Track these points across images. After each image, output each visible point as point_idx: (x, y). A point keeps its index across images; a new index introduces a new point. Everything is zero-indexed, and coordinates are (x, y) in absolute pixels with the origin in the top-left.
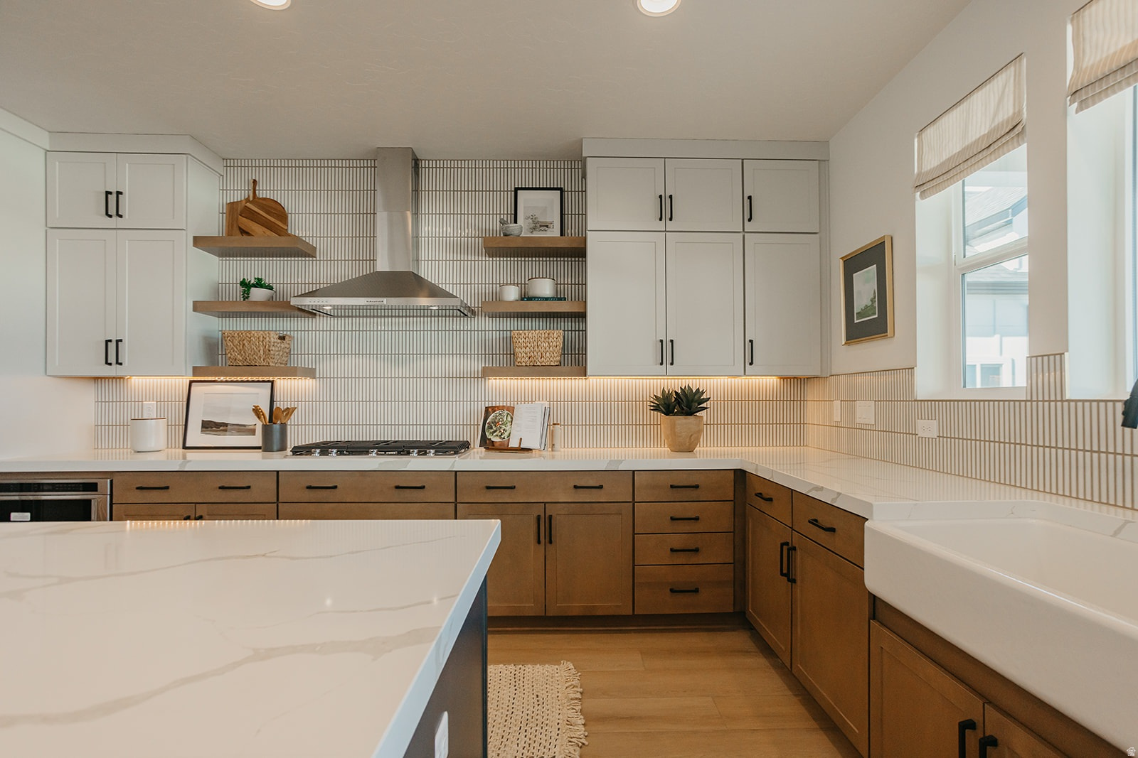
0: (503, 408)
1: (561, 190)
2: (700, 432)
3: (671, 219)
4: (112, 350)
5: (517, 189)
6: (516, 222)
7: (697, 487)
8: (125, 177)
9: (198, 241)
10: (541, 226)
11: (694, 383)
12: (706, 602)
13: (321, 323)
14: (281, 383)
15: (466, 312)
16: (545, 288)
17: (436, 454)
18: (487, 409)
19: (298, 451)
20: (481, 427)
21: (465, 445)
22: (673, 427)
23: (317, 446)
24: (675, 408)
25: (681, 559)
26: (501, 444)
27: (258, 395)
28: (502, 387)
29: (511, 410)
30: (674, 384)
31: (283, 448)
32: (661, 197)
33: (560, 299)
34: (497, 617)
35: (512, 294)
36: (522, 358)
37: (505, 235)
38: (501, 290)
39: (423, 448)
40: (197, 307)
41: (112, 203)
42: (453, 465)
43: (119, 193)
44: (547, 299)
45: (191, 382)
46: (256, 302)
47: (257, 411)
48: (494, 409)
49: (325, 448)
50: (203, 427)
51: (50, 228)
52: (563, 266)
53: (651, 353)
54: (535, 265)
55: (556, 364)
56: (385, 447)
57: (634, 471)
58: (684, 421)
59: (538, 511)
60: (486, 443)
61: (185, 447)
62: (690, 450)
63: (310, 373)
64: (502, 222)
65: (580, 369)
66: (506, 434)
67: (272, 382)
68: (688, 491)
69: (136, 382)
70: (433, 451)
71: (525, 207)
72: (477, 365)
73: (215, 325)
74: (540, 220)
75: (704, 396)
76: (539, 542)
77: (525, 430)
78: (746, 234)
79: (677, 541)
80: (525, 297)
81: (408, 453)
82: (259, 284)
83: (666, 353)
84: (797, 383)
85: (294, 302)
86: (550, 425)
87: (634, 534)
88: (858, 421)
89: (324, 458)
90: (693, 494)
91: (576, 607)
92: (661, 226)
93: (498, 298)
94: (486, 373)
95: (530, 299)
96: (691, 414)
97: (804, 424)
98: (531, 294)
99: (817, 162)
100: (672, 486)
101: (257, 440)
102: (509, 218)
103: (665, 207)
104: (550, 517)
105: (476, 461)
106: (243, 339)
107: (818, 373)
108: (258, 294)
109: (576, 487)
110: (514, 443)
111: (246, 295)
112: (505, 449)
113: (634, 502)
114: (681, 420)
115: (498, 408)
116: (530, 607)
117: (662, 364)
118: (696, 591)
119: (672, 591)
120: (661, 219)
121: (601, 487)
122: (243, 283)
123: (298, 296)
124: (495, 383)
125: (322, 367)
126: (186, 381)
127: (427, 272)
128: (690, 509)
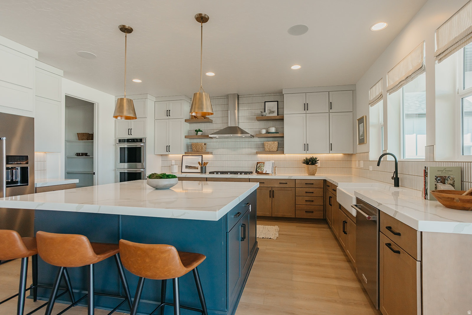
0: (261, 162)
1: (278, 101)
2: (316, 169)
3: (308, 110)
4: (168, 148)
5: (265, 102)
6: (265, 112)
7: (313, 184)
8: (171, 106)
9: (186, 121)
10: (272, 112)
11: (315, 156)
12: (315, 215)
13: (214, 140)
14: (204, 156)
15: (252, 136)
16: (273, 130)
17: (244, 174)
18: (257, 163)
19: (210, 173)
20: (256, 168)
21: (251, 173)
22: (308, 168)
23: (215, 172)
24: (309, 163)
25: (308, 203)
26: (261, 172)
27: (199, 159)
28: (261, 157)
29: (264, 163)
30: (309, 156)
31: (205, 173)
32: (305, 104)
33: (277, 133)
34: (259, 216)
35: (264, 131)
36: (267, 149)
37: (262, 116)
38: (261, 131)
39: (241, 173)
40: (186, 137)
41: (168, 113)
42: (249, 177)
43: (170, 110)
44: (273, 133)
45: (183, 156)
46: (199, 136)
47: (199, 163)
48: (259, 163)
49: (217, 173)
50: (186, 167)
51: (155, 120)
52: (278, 123)
53: (302, 147)
54: (271, 123)
55: (276, 150)
56: (232, 173)
57: (295, 179)
58: (311, 166)
59: (270, 189)
60: (257, 172)
61: (182, 172)
62: (314, 175)
63: (212, 153)
64: (261, 112)
65: (283, 152)
66: (262, 169)
67: (202, 156)
68: (311, 185)
69: (170, 155)
70: (243, 173)
71: (267, 107)
72: (255, 151)
73: (188, 141)
74: (272, 110)
75: (317, 160)
76: (270, 197)
77: (267, 168)
78: (330, 113)
79: (307, 198)
80: (268, 132)
81: (237, 174)
82: (199, 131)
83: (306, 147)
84: (349, 156)
85: (210, 136)
86: (274, 168)
87: (295, 196)
88: (361, 167)
89: (217, 175)
90: (312, 186)
91: (280, 215)
92: (305, 112)
93: (260, 133)
94: (257, 153)
95: (269, 133)
96: (314, 164)
97: (351, 168)
98: (269, 131)
99: (352, 91)
100: (306, 184)
101: (199, 170)
102: (263, 111)
103: (306, 107)
104: (273, 191)
105: (255, 176)
106: (196, 145)
107: (352, 153)
108: (199, 133)
109: (280, 183)
110: (264, 172)
111: (197, 134)
112: (262, 173)
113: (295, 187)
114: (310, 166)
115: (260, 162)
116: (268, 214)
117: (305, 150)
118: (313, 212)
119: (306, 212)
120: (305, 110)
121: (287, 183)
122: (196, 131)
123: (211, 134)
124: (259, 155)
125: (215, 152)
126: (182, 155)
127: (242, 126)
128: (311, 190)
